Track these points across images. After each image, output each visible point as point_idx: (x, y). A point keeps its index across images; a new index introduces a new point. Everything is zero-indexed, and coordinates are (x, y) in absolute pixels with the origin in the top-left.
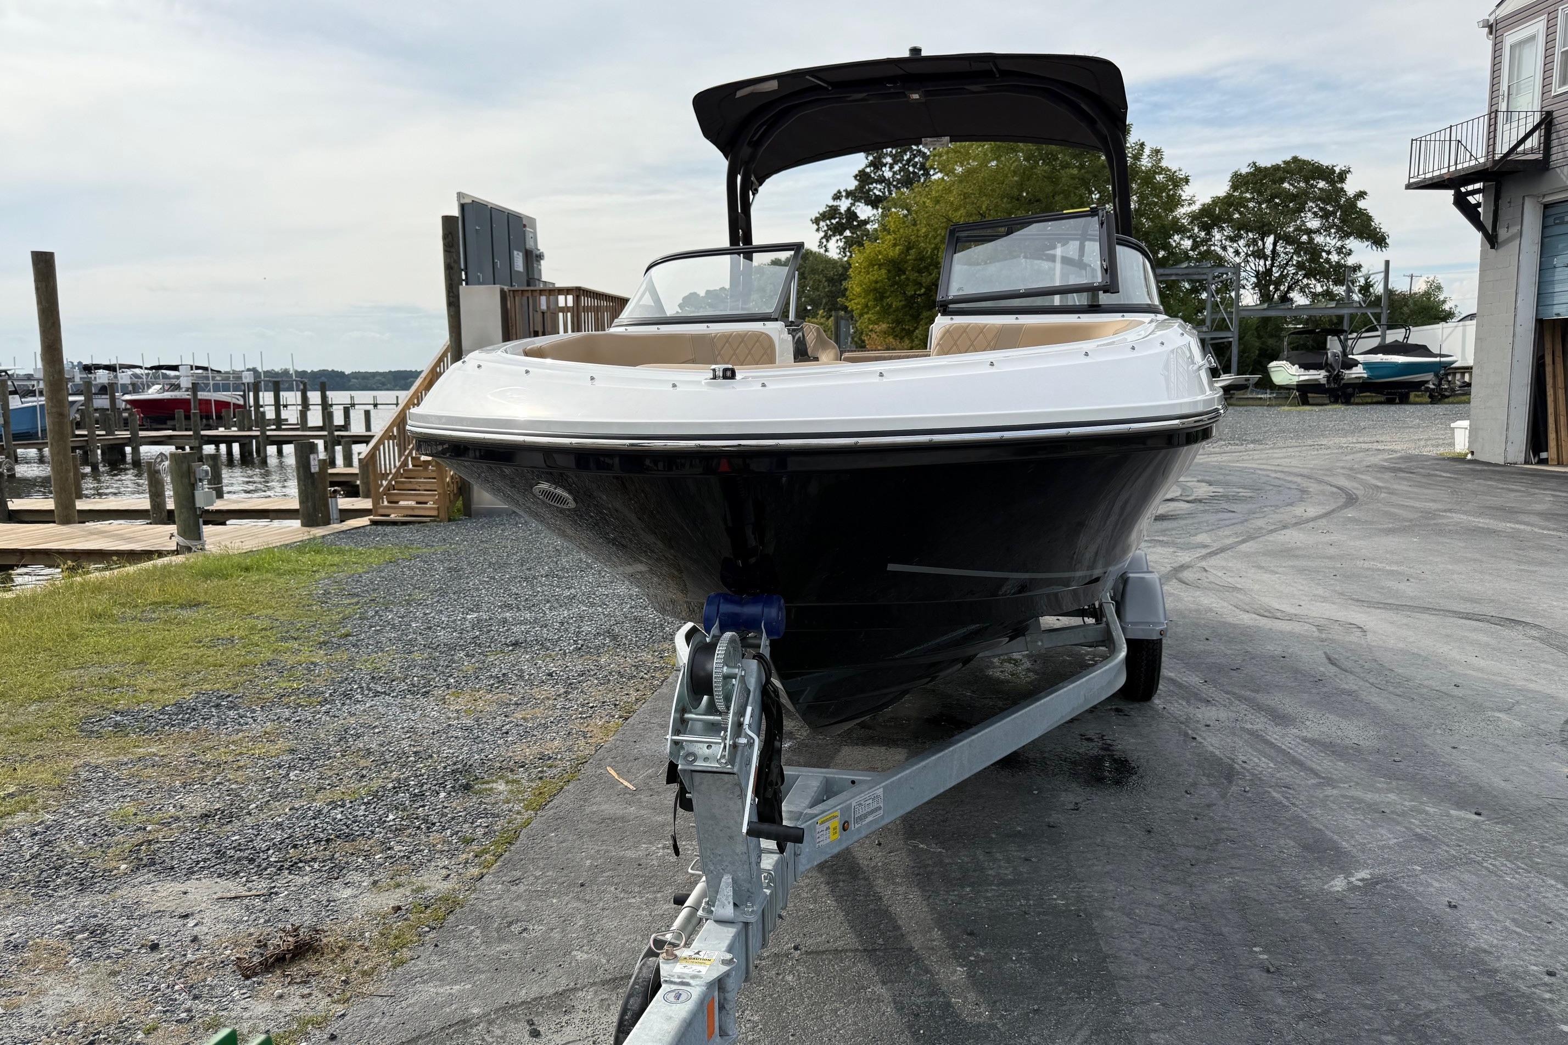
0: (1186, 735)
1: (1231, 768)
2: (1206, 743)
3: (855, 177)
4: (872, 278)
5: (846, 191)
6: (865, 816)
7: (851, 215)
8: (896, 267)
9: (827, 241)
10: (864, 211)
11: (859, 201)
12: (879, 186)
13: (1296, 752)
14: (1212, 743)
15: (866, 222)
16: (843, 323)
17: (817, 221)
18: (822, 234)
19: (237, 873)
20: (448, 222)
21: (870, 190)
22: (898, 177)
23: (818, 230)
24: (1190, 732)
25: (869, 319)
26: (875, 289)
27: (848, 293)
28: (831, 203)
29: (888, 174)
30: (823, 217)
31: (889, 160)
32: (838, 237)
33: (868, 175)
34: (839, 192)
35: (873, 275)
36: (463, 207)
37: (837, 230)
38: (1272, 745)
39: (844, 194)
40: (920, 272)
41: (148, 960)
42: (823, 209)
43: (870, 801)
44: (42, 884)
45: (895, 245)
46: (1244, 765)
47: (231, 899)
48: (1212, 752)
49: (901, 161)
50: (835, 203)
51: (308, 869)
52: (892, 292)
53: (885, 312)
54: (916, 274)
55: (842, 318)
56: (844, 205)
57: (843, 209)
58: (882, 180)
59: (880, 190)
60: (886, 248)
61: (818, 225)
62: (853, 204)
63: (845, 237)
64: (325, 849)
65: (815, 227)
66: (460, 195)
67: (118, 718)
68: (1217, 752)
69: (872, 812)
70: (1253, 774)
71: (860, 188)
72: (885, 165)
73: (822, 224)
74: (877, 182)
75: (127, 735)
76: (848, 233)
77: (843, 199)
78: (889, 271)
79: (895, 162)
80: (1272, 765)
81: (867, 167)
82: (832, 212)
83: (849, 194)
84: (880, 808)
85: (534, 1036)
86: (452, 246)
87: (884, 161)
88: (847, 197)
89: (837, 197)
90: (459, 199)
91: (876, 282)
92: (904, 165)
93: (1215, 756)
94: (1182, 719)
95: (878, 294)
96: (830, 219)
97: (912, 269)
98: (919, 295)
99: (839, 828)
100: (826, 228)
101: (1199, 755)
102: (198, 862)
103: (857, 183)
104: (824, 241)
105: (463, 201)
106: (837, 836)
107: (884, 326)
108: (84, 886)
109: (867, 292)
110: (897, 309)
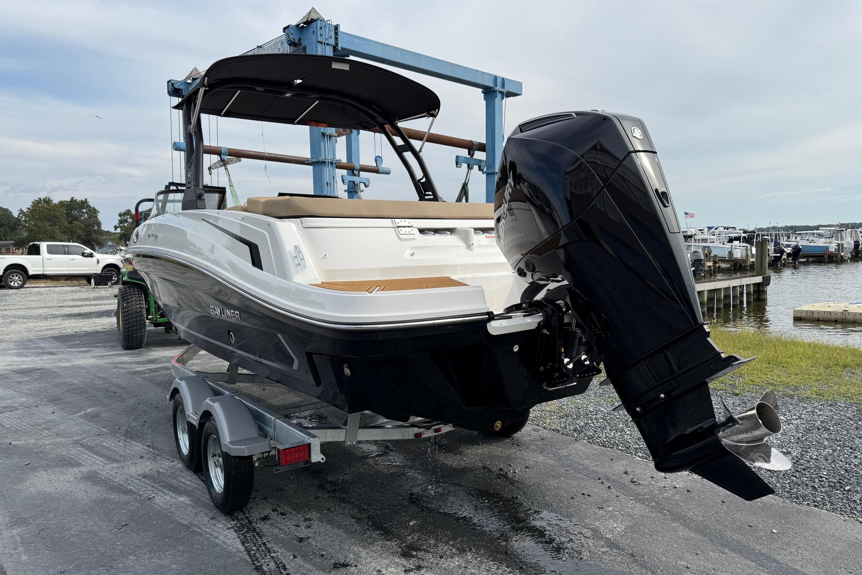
0: (153, 448)
1: (126, 437)
2: (141, 446)
13: (88, 455)
14: (138, 447)
24: (152, 450)
38: (102, 456)
46: (119, 440)
48: (137, 442)
68: (134, 443)
70: (116, 437)
80: (104, 444)
93: (135, 441)
94: (159, 457)
101: (144, 439)
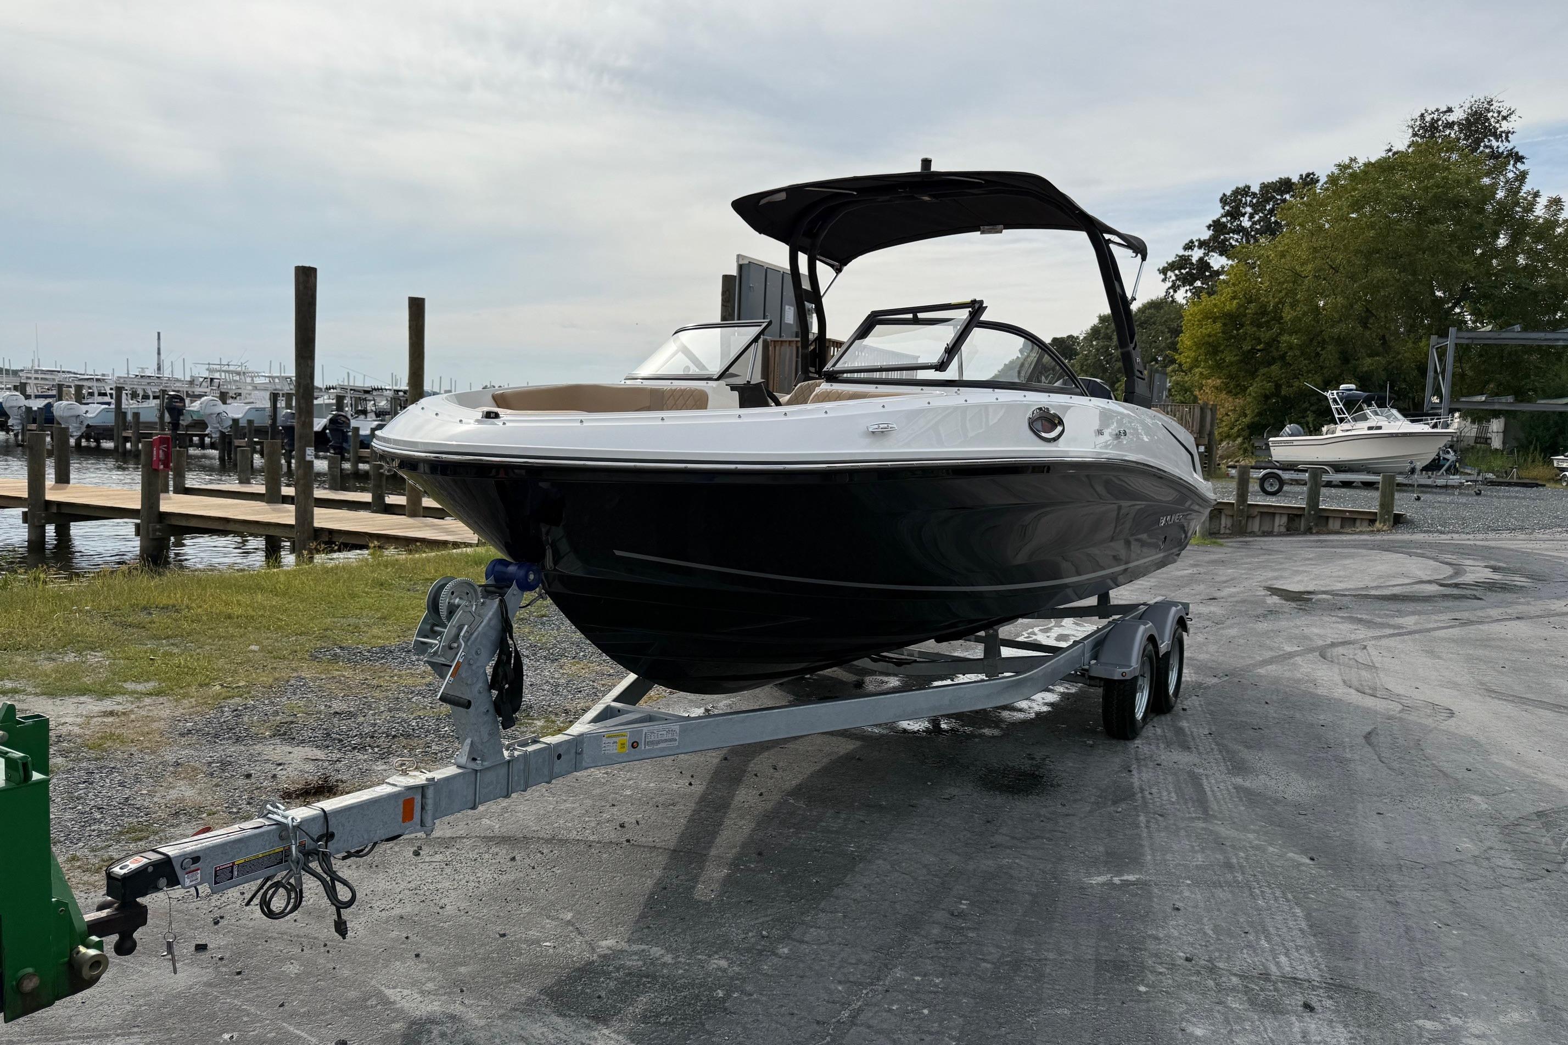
3: (1209, 227)
4: (1204, 331)
5: (1199, 240)
6: (658, 742)
7: (1203, 265)
8: (1232, 320)
9: (1175, 291)
10: (1217, 261)
11: (1212, 251)
12: (1236, 236)
13: (1215, 794)
15: (1218, 273)
16: (1157, 375)
17: (1164, 271)
18: (1169, 284)
19: (328, 747)
20: (727, 279)
21: (1226, 240)
22: (1258, 227)
23: (1164, 280)
25: (1201, 373)
26: (1208, 343)
27: (1178, 346)
28: (1181, 252)
29: (1246, 223)
30: (1172, 266)
31: (1249, 210)
32: (1188, 288)
33: (1224, 225)
34: (1192, 242)
35: (1206, 329)
36: (741, 267)
37: (1187, 280)
39: (1196, 244)
40: (1259, 326)
41: (241, 782)
42: (1171, 259)
43: (665, 733)
44: (216, 736)
45: (1234, 298)
47: (313, 760)
49: (1261, 211)
50: (1186, 253)
51: (370, 751)
52: (1227, 346)
53: (1218, 367)
54: (1255, 329)
55: (1157, 371)
56: (1196, 254)
57: (1194, 260)
58: (1240, 229)
59: (1237, 240)
60: (1224, 301)
61: (1165, 274)
62: (1206, 254)
63: (1195, 288)
64: (389, 742)
65: (1162, 276)
66: (738, 256)
67: (338, 651)
69: (666, 741)
71: (1214, 238)
72: (1243, 215)
73: (1169, 273)
74: (1234, 232)
75: (337, 663)
76: (1198, 284)
77: (1196, 249)
78: (1225, 325)
79: (1256, 212)
81: (1223, 216)
82: (1182, 262)
83: (1202, 244)
84: (676, 740)
85: (416, 855)
86: (728, 301)
87: (1243, 211)
88: (1200, 247)
89: (1189, 246)
90: (738, 261)
91: (1209, 336)
92: (1266, 216)
95: (1211, 348)
96: (1180, 269)
97: (1251, 324)
98: (1259, 350)
99: (628, 745)
100: (1174, 278)
102: (310, 738)
103: (1211, 232)
104: (1171, 291)
105: (741, 262)
106: (625, 750)
107: (1218, 382)
108: (238, 740)
109: (1198, 345)
110: (1231, 364)
